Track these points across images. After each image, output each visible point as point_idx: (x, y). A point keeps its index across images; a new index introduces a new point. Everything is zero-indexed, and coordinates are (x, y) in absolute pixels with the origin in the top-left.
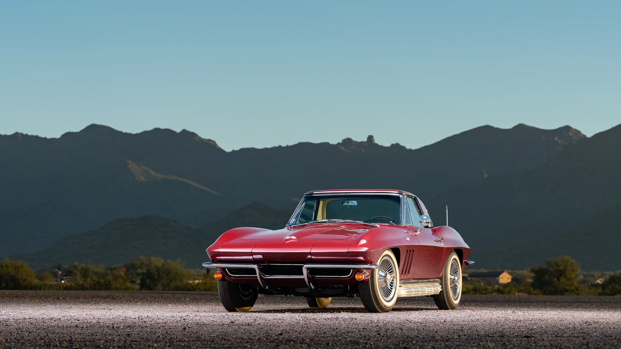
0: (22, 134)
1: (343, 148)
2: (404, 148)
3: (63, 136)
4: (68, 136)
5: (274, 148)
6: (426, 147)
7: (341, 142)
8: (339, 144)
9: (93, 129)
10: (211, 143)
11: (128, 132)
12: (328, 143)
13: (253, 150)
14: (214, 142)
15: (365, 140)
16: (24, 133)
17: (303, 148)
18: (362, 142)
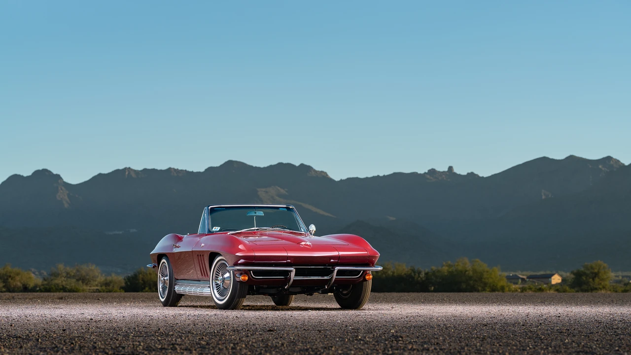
0: (174, 169)
1: (428, 176)
2: (477, 175)
3: (206, 170)
4: (210, 170)
5: (374, 177)
6: (495, 175)
7: (427, 171)
8: (425, 173)
9: (230, 163)
10: (323, 174)
11: (258, 166)
12: (417, 173)
13: (357, 179)
14: (326, 173)
15: (446, 170)
16: (176, 168)
17: (397, 178)
18: (444, 172)
